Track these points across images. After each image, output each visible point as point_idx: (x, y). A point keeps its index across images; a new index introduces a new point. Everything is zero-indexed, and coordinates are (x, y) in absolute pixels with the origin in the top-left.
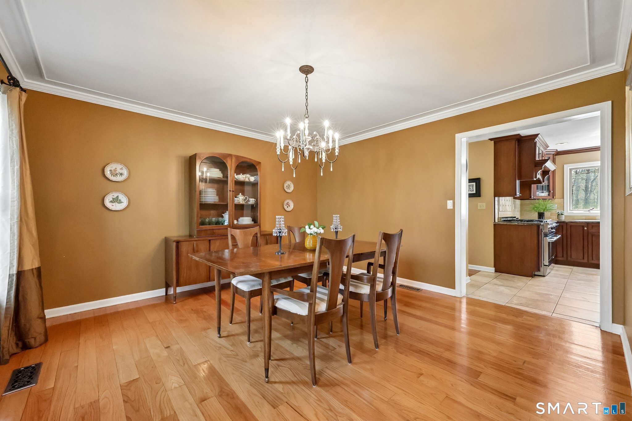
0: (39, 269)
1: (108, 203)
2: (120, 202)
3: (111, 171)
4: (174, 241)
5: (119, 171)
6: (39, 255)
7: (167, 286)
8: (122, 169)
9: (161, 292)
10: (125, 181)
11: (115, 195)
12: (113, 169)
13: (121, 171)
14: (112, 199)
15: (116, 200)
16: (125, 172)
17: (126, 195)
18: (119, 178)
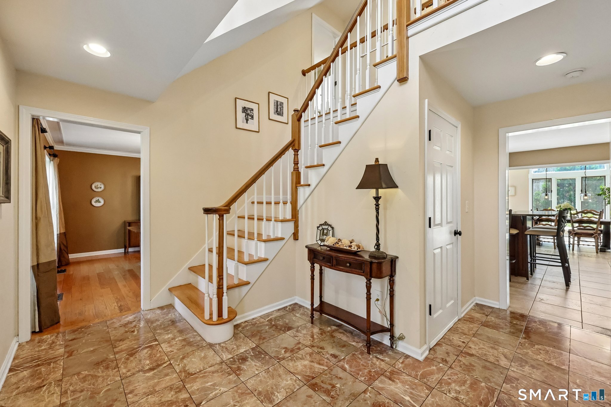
0: (65, 233)
1: (93, 203)
2: (100, 202)
3: (95, 186)
4: (127, 223)
5: (99, 186)
6: (65, 228)
7: (125, 248)
8: (101, 185)
9: (122, 250)
10: (103, 190)
11: (97, 198)
12: (96, 185)
13: (100, 186)
14: (95, 201)
15: (98, 201)
16: (103, 186)
17: (103, 198)
18: (99, 190)
